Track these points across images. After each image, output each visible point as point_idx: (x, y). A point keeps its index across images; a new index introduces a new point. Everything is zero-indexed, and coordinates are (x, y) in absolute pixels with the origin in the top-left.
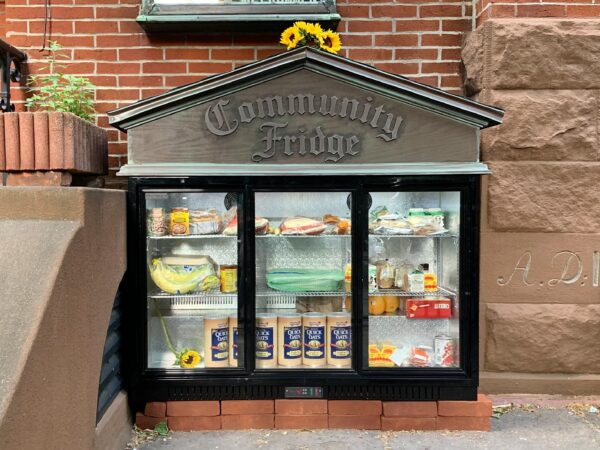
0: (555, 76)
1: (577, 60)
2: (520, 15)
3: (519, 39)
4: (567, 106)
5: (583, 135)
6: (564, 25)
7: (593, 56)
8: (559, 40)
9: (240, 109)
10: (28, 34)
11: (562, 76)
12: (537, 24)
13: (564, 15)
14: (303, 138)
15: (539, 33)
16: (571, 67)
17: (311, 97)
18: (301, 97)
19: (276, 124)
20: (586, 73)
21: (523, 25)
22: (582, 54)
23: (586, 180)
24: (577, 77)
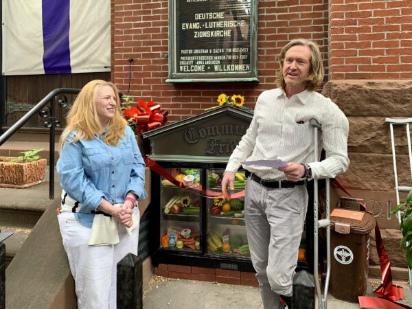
0: (365, 110)
1: (376, 102)
2: (346, 79)
3: (344, 91)
4: (371, 125)
5: (380, 140)
6: (370, 84)
7: (385, 100)
8: (366, 92)
9: (200, 131)
10: (123, 84)
11: (368, 110)
12: (354, 84)
13: (370, 78)
14: (228, 145)
15: (356, 88)
16: (373, 105)
17: (231, 126)
18: (227, 126)
19: (215, 139)
20: (381, 108)
21: (347, 84)
22: (378, 99)
23: (383, 163)
24: (376, 110)
